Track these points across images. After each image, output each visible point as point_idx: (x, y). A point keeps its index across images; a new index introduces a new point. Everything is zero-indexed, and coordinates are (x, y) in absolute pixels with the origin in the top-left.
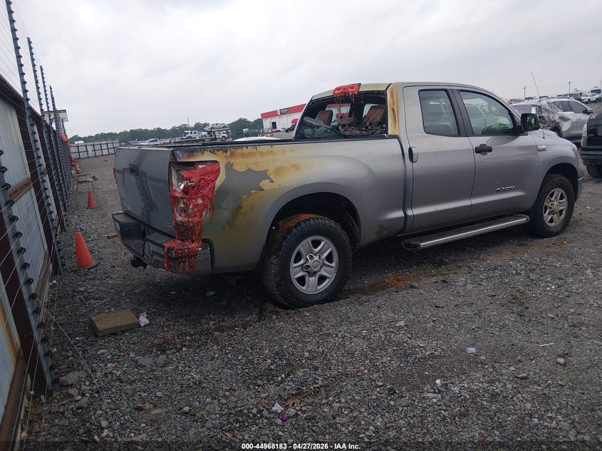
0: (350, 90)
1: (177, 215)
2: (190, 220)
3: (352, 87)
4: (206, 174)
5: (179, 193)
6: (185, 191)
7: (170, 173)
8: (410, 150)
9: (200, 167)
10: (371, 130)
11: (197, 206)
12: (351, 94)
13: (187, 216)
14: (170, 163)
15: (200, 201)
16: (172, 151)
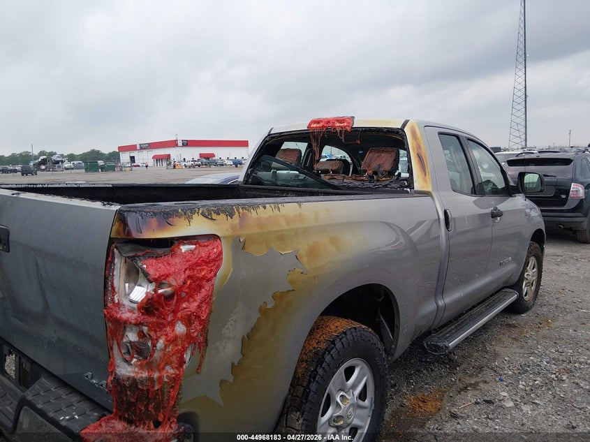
0: (338, 124)
1: (118, 360)
2: (156, 375)
3: (341, 120)
4: (197, 264)
5: (131, 311)
6: (149, 307)
7: (109, 263)
8: (445, 213)
9: (184, 248)
10: (378, 180)
11: (173, 341)
12: (338, 130)
13: (149, 366)
14: (111, 241)
15: (180, 328)
16: (119, 213)
